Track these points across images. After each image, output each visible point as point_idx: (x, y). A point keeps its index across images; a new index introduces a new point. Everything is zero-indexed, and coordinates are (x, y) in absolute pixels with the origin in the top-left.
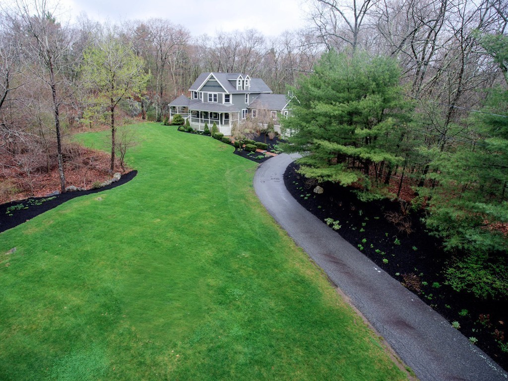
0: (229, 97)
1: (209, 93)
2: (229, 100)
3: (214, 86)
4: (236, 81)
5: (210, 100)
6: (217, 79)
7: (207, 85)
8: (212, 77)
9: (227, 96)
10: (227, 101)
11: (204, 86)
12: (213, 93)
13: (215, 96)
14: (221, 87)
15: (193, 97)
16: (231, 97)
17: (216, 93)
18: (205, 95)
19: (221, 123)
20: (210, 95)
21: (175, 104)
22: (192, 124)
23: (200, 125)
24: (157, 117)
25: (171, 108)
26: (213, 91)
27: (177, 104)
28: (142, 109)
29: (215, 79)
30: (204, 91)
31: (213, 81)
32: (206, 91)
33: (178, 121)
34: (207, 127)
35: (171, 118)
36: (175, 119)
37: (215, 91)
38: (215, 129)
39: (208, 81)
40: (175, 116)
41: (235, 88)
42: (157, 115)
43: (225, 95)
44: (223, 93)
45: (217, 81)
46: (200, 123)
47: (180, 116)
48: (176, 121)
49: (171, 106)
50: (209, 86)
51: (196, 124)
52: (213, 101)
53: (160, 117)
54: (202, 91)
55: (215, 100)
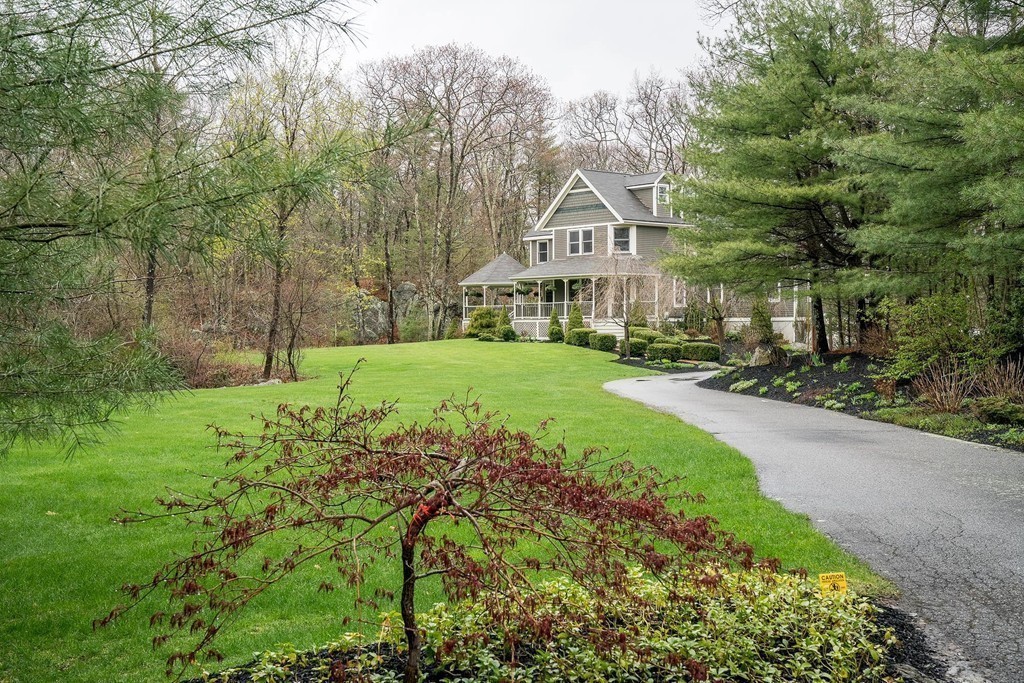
0: (628, 237)
1: (571, 228)
2: (627, 242)
3: (584, 208)
4: (651, 188)
5: (574, 249)
6: (592, 188)
7: (566, 206)
8: (579, 183)
9: (622, 233)
10: (622, 245)
11: (558, 211)
12: (580, 229)
13: (587, 235)
14: (604, 207)
15: (534, 259)
16: (633, 233)
17: (590, 227)
18: (561, 236)
20: (574, 236)
21: (480, 279)
22: (518, 323)
23: (538, 321)
24: (430, 333)
25: (466, 294)
26: (582, 223)
27: (485, 278)
28: (391, 323)
29: (587, 187)
30: (556, 226)
31: (581, 193)
32: (562, 225)
33: (482, 326)
34: (557, 322)
35: (466, 322)
36: (476, 320)
37: (586, 223)
38: (576, 322)
39: (569, 195)
40: (475, 312)
41: (648, 210)
42: (430, 329)
43: (615, 229)
44: (608, 224)
45: (591, 192)
46: (539, 317)
47: (489, 313)
48: (476, 328)
49: (468, 287)
50: (570, 210)
51: (529, 320)
52: (580, 254)
53: (439, 333)
54: (553, 226)
55: (588, 248)
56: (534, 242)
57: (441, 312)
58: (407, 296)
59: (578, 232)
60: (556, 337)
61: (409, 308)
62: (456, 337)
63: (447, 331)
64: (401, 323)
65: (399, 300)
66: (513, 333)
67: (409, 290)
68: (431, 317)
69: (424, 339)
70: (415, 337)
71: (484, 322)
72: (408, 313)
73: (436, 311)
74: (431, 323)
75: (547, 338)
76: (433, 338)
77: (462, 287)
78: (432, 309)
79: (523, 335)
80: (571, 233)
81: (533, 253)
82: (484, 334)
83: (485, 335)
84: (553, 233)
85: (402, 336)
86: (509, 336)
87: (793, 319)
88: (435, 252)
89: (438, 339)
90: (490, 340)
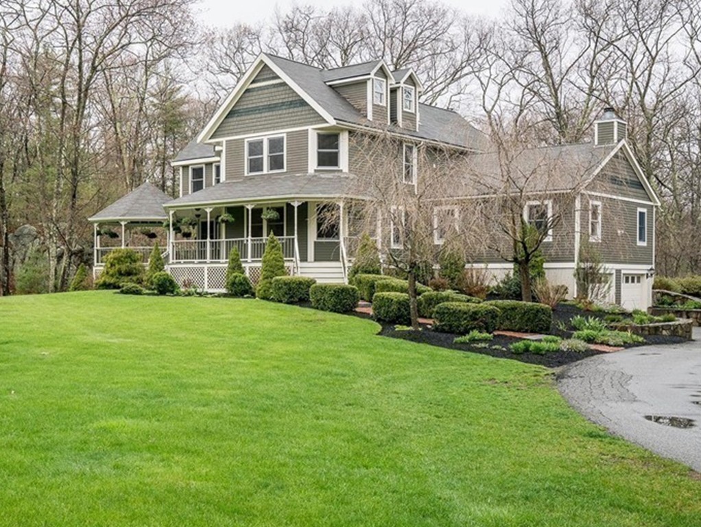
0: (337, 147)
1: (250, 137)
2: (336, 155)
3: (271, 108)
4: (364, 82)
5: (256, 165)
6: (285, 78)
7: (243, 107)
8: (265, 73)
9: (328, 140)
10: (327, 159)
11: (231, 114)
12: (265, 137)
13: (276, 144)
14: (303, 103)
15: (185, 189)
16: (344, 142)
17: (281, 133)
18: (235, 148)
19: (304, 258)
20: (255, 148)
21: (115, 212)
22: (174, 268)
23: (206, 266)
24: (51, 283)
25: (99, 233)
26: (268, 129)
27: (122, 212)
28: (7, 270)
29: (278, 77)
30: (228, 135)
31: (267, 87)
32: (237, 133)
33: (120, 274)
34: (240, 267)
35: (98, 269)
36: (112, 265)
37: (274, 128)
38: (275, 268)
39: (248, 91)
40: (111, 255)
41: (361, 112)
42: (52, 277)
43: (319, 135)
44: (310, 128)
45: (284, 84)
46: (208, 260)
47: (130, 257)
48: (112, 276)
49: (101, 224)
50: (249, 111)
51: (195, 264)
52: (265, 171)
53: (63, 282)
54: (224, 135)
55: (276, 163)
56: (185, 167)
57: (65, 258)
58: (26, 240)
59: (261, 142)
60: (240, 289)
61: (28, 254)
62: (86, 288)
63: (73, 279)
64: (18, 271)
65: (16, 245)
66: (171, 282)
67: (29, 234)
68: (53, 263)
69: (45, 290)
70: (33, 288)
71: (124, 268)
72: (27, 259)
73: (60, 257)
74: (53, 271)
75: (224, 291)
76: (56, 290)
77: (92, 223)
78: (54, 254)
79: (185, 285)
80: (250, 144)
81: (184, 181)
82: (127, 283)
83: (131, 285)
84: (224, 143)
85: (18, 285)
86: (165, 288)
87: (574, 265)
88: (58, 185)
89: (62, 290)
90: (137, 293)
